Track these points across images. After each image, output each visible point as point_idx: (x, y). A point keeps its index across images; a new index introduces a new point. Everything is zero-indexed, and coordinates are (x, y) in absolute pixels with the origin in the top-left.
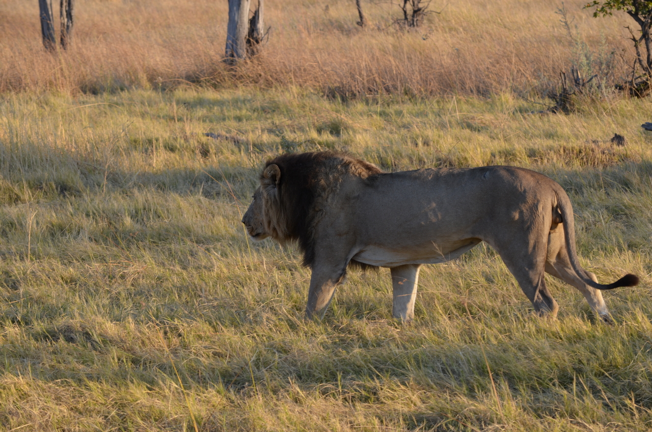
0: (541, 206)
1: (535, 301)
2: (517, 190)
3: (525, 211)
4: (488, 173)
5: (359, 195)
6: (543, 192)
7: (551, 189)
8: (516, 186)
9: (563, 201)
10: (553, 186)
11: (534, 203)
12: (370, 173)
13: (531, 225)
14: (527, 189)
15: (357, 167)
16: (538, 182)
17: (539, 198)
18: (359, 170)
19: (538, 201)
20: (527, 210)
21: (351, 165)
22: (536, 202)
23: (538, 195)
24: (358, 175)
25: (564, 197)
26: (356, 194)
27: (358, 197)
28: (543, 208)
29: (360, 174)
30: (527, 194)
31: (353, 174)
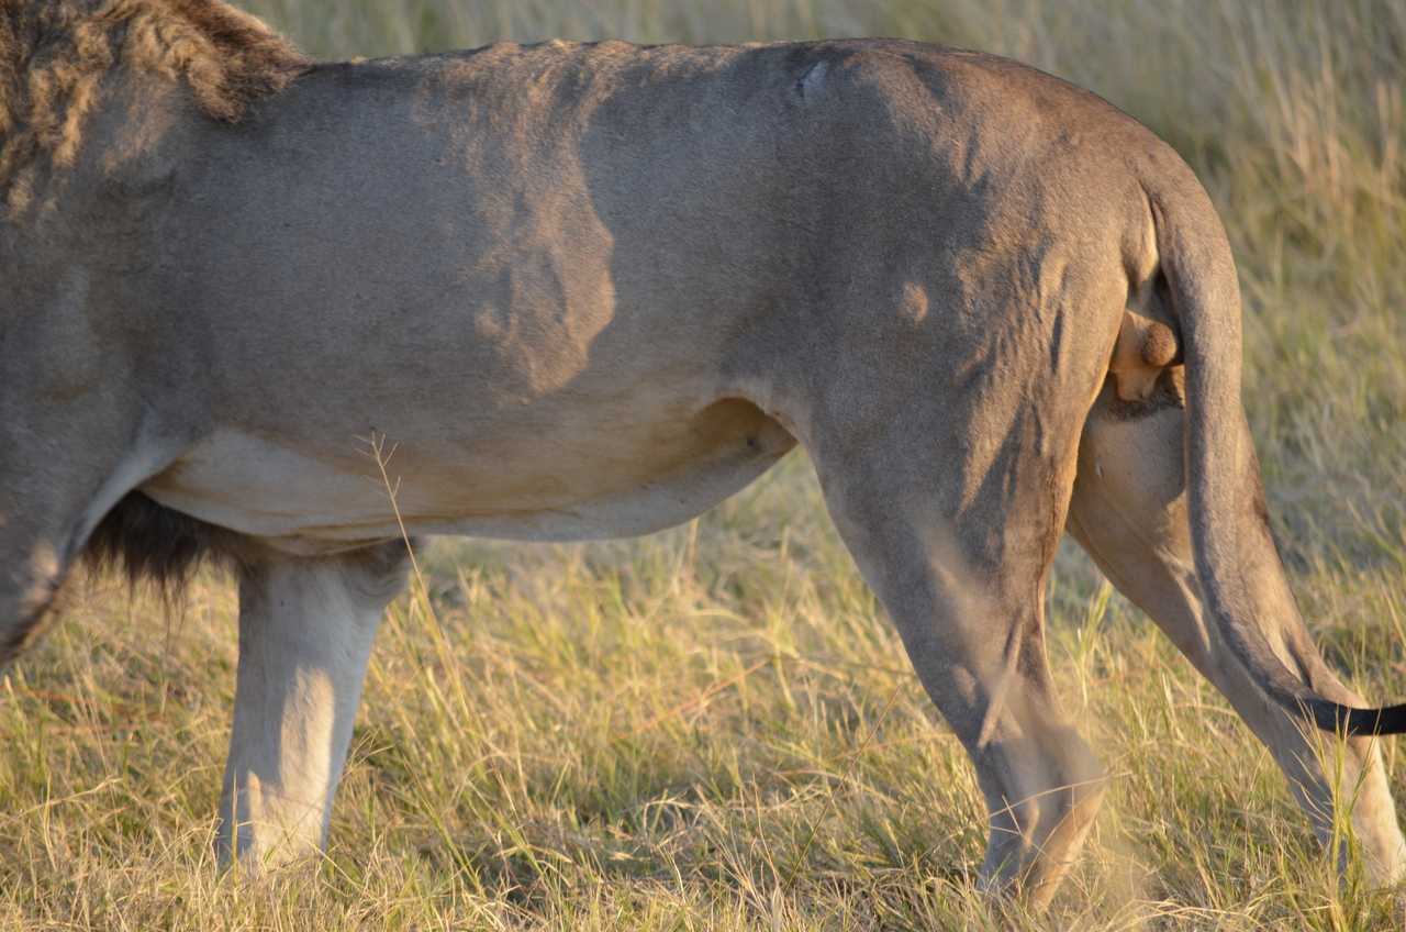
0: (1060, 264)
1: (982, 743)
2: (945, 173)
3: (969, 287)
4: (817, 73)
5: (172, 176)
6: (1079, 195)
7: (1129, 180)
8: (945, 152)
9: (1193, 249)
10: (1143, 163)
11: (1024, 249)
12: (237, 62)
13: (992, 358)
14: (994, 169)
15: (168, 34)
16: (1064, 139)
17: (1053, 223)
18: (182, 49)
19: (1048, 240)
20: (982, 283)
21: (141, 22)
22: (1034, 244)
23: (1052, 208)
24: (172, 74)
25: (1197, 229)
26: (159, 171)
27: (166, 188)
28: (1065, 278)
29: (183, 67)
30: (990, 197)
31: (151, 70)
